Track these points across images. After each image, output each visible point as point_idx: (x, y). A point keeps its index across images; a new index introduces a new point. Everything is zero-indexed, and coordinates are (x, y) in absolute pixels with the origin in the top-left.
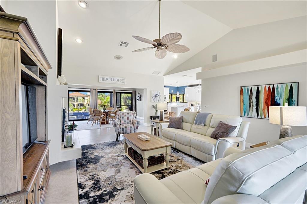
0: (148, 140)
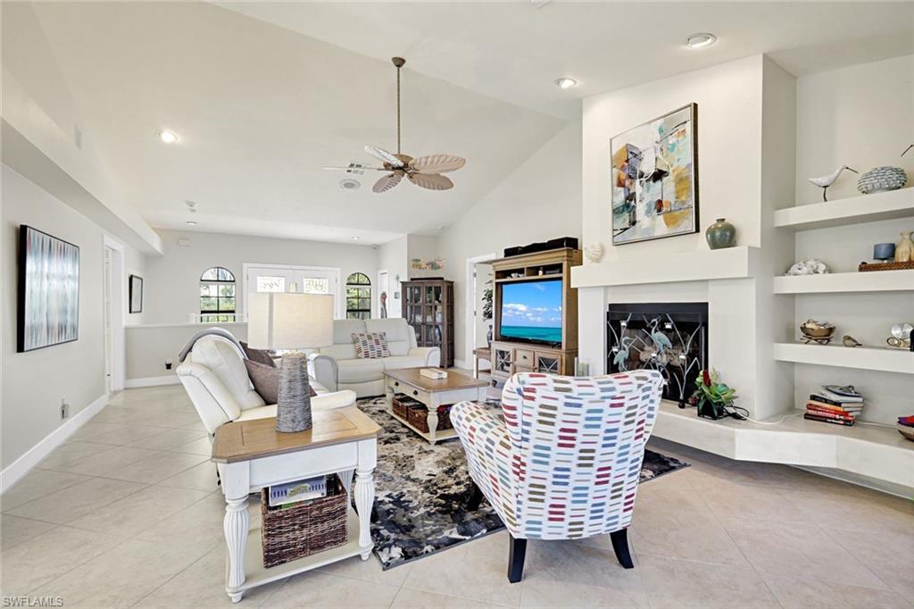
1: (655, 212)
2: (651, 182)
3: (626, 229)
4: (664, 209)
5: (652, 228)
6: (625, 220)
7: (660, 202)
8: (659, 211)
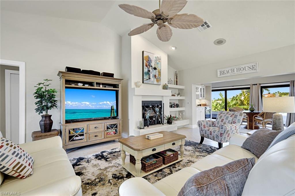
0: (149, 139)
1: (154, 77)
2: (154, 69)
3: (148, 80)
4: (156, 78)
5: (154, 81)
6: (147, 77)
7: (155, 75)
8: (155, 77)
